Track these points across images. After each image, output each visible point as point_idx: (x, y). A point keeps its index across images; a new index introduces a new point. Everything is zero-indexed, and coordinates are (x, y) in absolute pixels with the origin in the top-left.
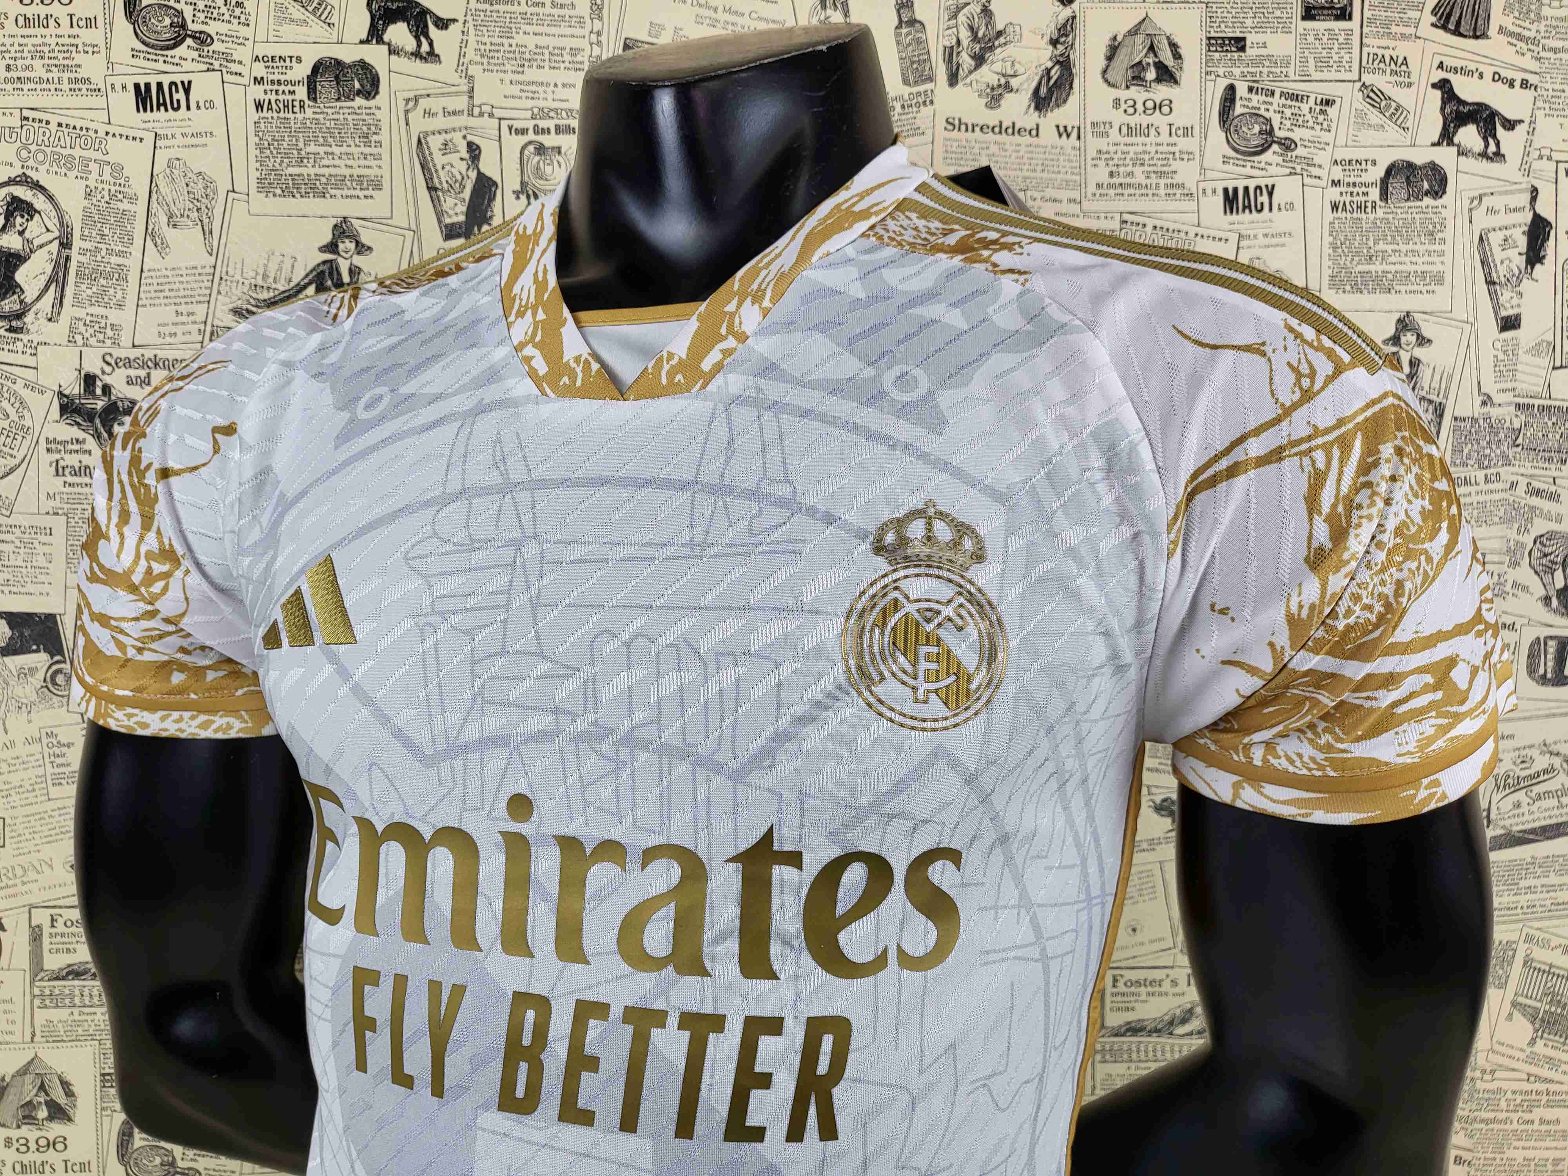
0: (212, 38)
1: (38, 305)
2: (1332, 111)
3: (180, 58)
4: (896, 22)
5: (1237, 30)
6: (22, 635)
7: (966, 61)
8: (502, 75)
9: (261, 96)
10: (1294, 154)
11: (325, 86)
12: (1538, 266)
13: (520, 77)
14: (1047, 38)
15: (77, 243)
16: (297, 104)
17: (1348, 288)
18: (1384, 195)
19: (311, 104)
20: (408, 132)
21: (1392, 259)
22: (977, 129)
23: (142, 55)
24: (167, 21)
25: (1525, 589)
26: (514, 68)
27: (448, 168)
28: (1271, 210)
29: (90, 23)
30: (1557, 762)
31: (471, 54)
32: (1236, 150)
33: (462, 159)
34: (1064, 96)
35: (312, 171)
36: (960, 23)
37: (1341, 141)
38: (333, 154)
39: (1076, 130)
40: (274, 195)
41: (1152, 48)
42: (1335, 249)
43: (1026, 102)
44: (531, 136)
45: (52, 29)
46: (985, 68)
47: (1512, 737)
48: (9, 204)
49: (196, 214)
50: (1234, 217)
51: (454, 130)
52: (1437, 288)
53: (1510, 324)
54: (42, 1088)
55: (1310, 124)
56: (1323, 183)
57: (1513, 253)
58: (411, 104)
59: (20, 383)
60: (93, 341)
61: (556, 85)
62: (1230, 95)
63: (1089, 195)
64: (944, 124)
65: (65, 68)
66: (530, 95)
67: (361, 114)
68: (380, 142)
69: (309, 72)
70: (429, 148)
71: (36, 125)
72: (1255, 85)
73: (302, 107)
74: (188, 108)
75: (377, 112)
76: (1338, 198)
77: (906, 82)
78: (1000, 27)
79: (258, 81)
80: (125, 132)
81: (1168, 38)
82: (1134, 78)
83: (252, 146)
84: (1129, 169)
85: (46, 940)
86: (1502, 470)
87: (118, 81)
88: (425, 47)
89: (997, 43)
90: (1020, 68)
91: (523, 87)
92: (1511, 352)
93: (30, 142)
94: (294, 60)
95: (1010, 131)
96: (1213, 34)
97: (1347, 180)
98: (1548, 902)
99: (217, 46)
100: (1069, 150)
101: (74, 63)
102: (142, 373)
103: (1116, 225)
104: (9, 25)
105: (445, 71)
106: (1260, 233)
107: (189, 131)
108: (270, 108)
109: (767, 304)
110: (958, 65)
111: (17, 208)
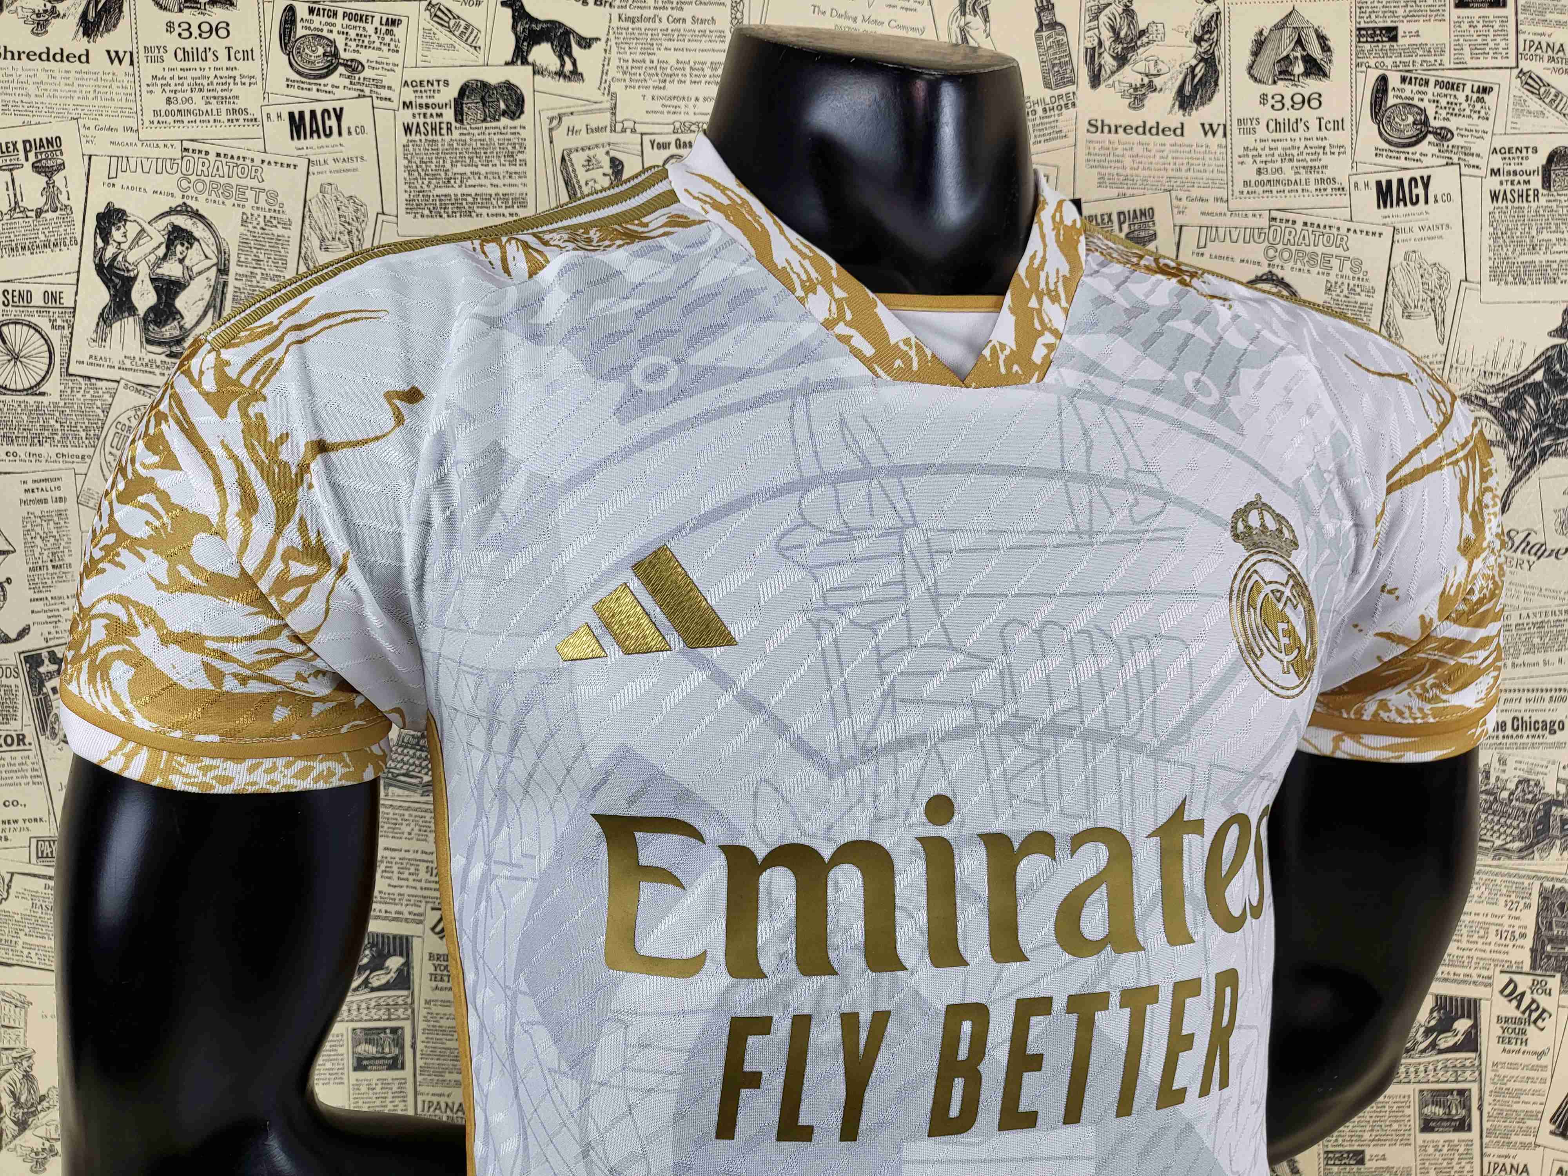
0: (363, 66)
2: (1489, 99)
3: (333, 86)
4: (1036, 26)
5: (1389, 20)
7: (1108, 61)
8: (644, 91)
9: (409, 120)
10: (1451, 143)
11: (472, 107)
13: (662, 93)
14: (1191, 36)
15: (234, 269)
16: (444, 126)
17: (1510, 279)
18: (1547, 183)
19: (458, 125)
20: (552, 150)
21: (1557, 248)
22: (1120, 130)
23: (296, 85)
24: (321, 51)
26: (656, 84)
27: (591, 183)
28: (1426, 202)
29: (247, 55)
31: (613, 72)
32: (1387, 141)
33: (605, 175)
34: (1209, 93)
35: (459, 191)
36: (1101, 23)
37: (1500, 129)
38: (479, 173)
39: (1221, 128)
40: (422, 216)
41: (1299, 42)
42: (1495, 239)
43: (1170, 102)
44: (673, 150)
45: (210, 63)
46: (1127, 68)
48: (170, 233)
49: (347, 237)
50: (1388, 211)
51: (597, 146)
55: (1467, 112)
56: (1482, 172)
58: (555, 122)
61: (697, 99)
62: (1382, 86)
63: (1237, 194)
64: (1087, 126)
65: (222, 99)
66: (672, 109)
67: (506, 134)
68: (525, 161)
69: (456, 95)
70: (572, 165)
71: (196, 156)
72: (1409, 75)
73: (449, 129)
74: (340, 134)
75: (521, 131)
76: (1498, 187)
77: (1047, 85)
78: (1142, 26)
79: (407, 105)
80: (280, 159)
81: (1316, 31)
82: (1281, 73)
83: (401, 169)
84: (1277, 165)
87: (273, 111)
88: (569, 67)
89: (1139, 43)
90: (1163, 68)
91: (664, 102)
93: (190, 172)
94: (441, 83)
95: (1154, 131)
96: (1363, 25)
97: (1507, 168)
99: (368, 73)
100: (1214, 148)
101: (231, 95)
103: (1264, 222)
104: (169, 57)
105: (588, 89)
106: (1416, 226)
107: (340, 156)
108: (418, 131)
109: (1064, 304)
110: (1100, 66)
111: (178, 237)
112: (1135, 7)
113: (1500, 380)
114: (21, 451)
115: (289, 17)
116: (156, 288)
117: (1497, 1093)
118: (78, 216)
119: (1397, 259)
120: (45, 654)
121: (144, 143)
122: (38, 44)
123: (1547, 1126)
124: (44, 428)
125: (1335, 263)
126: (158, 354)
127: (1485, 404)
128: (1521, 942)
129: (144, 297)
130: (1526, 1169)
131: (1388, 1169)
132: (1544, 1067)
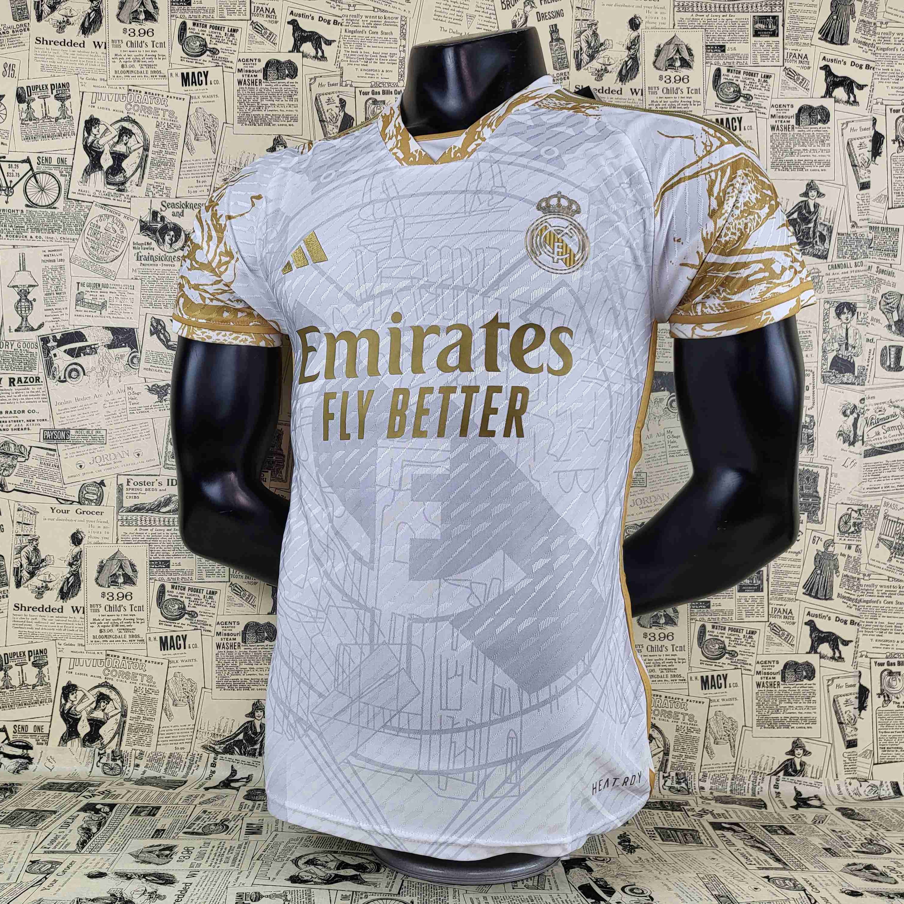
0: (219, 51)
1: (132, 178)
2: (770, 81)
3: (203, 61)
4: (550, 40)
5: (721, 42)
6: (118, 338)
7: (585, 58)
8: (356, 67)
9: (241, 78)
10: (751, 102)
11: (272, 72)
12: (878, 157)
13: (365, 68)
14: (625, 47)
15: (151, 148)
16: (258, 81)
17: (781, 168)
18: (798, 122)
19: (265, 81)
20: (311, 94)
21: (803, 154)
23: (185, 59)
24: (198, 43)
25: (878, 321)
26: (363, 63)
28: (740, 129)
29: (162, 45)
30: (898, 411)
31: (342, 57)
32: (722, 100)
34: (634, 74)
35: (264, 113)
36: (582, 39)
37: (775, 95)
38: (274, 105)
39: (640, 91)
40: (246, 125)
41: (678, 51)
42: (773, 149)
43: (615, 78)
44: (370, 96)
45: (144, 48)
47: (874, 397)
48: (121, 131)
49: (208, 134)
52: (827, 168)
53: (865, 186)
54: (121, 567)
55: (759, 87)
56: (767, 116)
57: (865, 151)
58: (313, 81)
59: (122, 215)
60: (157, 195)
61: (383, 71)
62: (718, 74)
64: (575, 88)
65: (149, 66)
66: (371, 76)
67: (288, 85)
68: (297, 99)
69: (264, 66)
71: (135, 93)
72: (731, 68)
73: (260, 82)
74: (206, 84)
75: (296, 85)
76: (774, 124)
77: (555, 68)
78: (602, 41)
79: (240, 71)
80: (176, 95)
81: (686, 46)
82: (669, 65)
83: (236, 101)
85: (125, 492)
86: (864, 260)
87: (174, 72)
88: (320, 54)
89: (600, 49)
90: (612, 61)
91: (367, 72)
92: (866, 201)
93: (132, 101)
94: (257, 60)
95: (607, 92)
96: (708, 44)
97: (779, 115)
98: (896, 485)
99: (221, 55)
100: (637, 101)
101: (153, 64)
102: (180, 210)
104: (124, 46)
105: (329, 65)
107: (206, 95)
108: (245, 83)
109: (494, 127)
110: (581, 60)
111: (124, 132)
112: (598, 32)
114: (43, 236)
115: (183, 27)
116: (113, 157)
117: (776, 572)
118: (76, 121)
120: (51, 337)
121: (110, 86)
122: (60, 37)
123: (801, 590)
124: (55, 225)
126: (112, 189)
129: (107, 161)
130: (791, 612)
131: (722, 611)
132: (799, 560)
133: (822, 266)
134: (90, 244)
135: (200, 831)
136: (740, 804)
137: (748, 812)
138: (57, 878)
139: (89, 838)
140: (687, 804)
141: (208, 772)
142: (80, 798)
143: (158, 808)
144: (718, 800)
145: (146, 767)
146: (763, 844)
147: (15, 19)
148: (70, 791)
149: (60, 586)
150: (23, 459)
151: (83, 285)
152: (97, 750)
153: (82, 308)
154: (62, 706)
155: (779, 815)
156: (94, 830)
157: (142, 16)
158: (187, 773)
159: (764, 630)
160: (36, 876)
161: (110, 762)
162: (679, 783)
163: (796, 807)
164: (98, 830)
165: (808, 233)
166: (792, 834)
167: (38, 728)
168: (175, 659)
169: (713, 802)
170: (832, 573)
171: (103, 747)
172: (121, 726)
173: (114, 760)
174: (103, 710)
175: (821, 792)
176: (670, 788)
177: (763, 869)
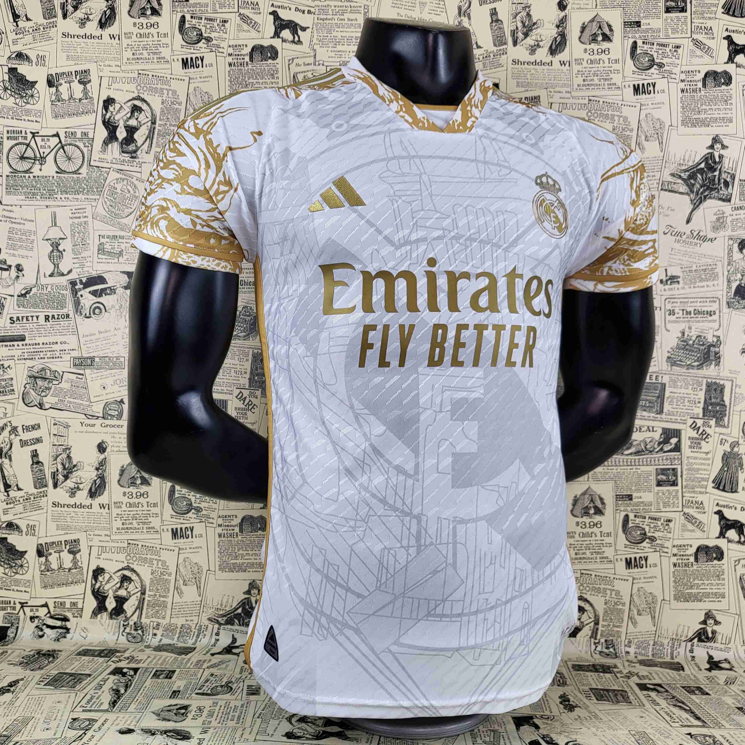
0: (212, 39)
1: (143, 147)
2: (680, 51)
3: (200, 47)
4: (490, 21)
5: (637, 18)
7: (520, 35)
8: (327, 49)
9: (231, 61)
10: (664, 69)
11: (257, 56)
13: (335, 49)
14: (555, 25)
15: (158, 122)
16: (245, 63)
17: (690, 125)
18: (704, 85)
19: (251, 63)
20: (290, 73)
21: (709, 112)
22: (526, 64)
23: (185, 47)
24: (195, 33)
26: (333, 46)
28: (654, 93)
29: (166, 35)
31: (315, 41)
32: (638, 69)
34: (563, 48)
36: (517, 20)
37: (684, 63)
38: (259, 82)
39: (568, 63)
41: (600, 27)
42: (683, 109)
43: (547, 52)
45: (150, 38)
46: (528, 38)
48: (132, 108)
50: (638, 97)
51: (308, 71)
52: (730, 124)
55: (670, 56)
56: (677, 81)
58: (291, 61)
59: (135, 178)
61: (349, 52)
62: (635, 46)
63: (575, 90)
64: (512, 62)
65: (155, 53)
66: (339, 56)
67: (271, 66)
68: (278, 77)
69: (250, 51)
70: (298, 79)
71: (144, 76)
72: (646, 41)
74: (202, 67)
75: (277, 65)
76: (684, 87)
77: (495, 45)
78: (534, 21)
79: (230, 55)
80: (178, 77)
81: (607, 23)
82: (592, 40)
83: (227, 81)
84: (592, 78)
87: (175, 58)
88: (297, 39)
89: (533, 28)
90: (543, 38)
91: (336, 53)
93: (141, 83)
94: (244, 46)
95: (540, 64)
96: (626, 21)
97: (687, 79)
99: (214, 42)
100: (565, 71)
101: (159, 51)
103: (586, 101)
104: (134, 37)
105: (305, 47)
106: (650, 103)
107: (202, 76)
108: (234, 66)
109: (480, 109)
110: (517, 37)
111: (136, 109)
112: (531, 13)
113: (686, 167)
114: (70, 197)
115: (183, 20)
116: (126, 130)
117: (689, 469)
118: (95, 102)
119: (643, 116)
120: (78, 281)
121: (123, 71)
122: (82, 32)
123: (711, 485)
124: (80, 187)
125: (616, 118)
126: (126, 157)
127: (680, 177)
128: (698, 405)
129: (121, 134)
130: (702, 503)
131: (642, 502)
132: (709, 459)
133: (726, 208)
134: (108, 203)
135: (209, 692)
136: (661, 667)
137: (668, 673)
138: (94, 734)
139: (119, 698)
140: (616, 667)
141: (213, 641)
142: (110, 663)
143: (174, 672)
144: (643, 663)
145: (162, 636)
146: (683, 703)
147: (45, 18)
148: (101, 657)
149: (89, 487)
150: (57, 382)
151: (103, 237)
152: (122, 622)
153: (103, 257)
154: (93, 586)
155: (695, 676)
156: (122, 691)
157: (149, 12)
158: (196, 641)
159: (679, 519)
160: (76, 732)
161: (133, 632)
162: (607, 648)
163: (709, 670)
164: (126, 691)
165: (714, 180)
166: (708, 694)
167: (74, 604)
168: (184, 547)
169: (637, 665)
170: (737, 470)
171: (127, 619)
172: (141, 601)
173: (136, 630)
174: (126, 589)
175: (730, 656)
176: (601, 652)
177: (685, 726)
